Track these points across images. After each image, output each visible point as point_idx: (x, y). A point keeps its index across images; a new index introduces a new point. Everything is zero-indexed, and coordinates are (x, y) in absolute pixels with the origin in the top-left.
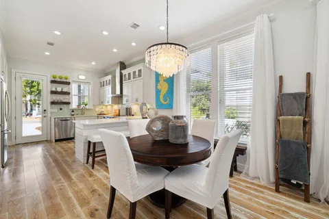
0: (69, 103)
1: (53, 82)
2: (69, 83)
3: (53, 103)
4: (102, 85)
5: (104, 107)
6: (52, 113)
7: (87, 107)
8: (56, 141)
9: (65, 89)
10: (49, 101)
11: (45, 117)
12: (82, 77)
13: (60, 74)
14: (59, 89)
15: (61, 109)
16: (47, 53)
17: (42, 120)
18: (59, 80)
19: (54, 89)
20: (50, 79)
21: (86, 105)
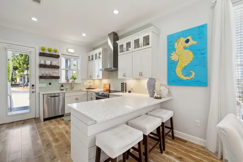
0: (58, 78)
1: (41, 54)
2: (58, 57)
3: (41, 77)
4: (91, 59)
5: (92, 81)
6: (40, 88)
7: (76, 81)
8: (45, 120)
9: (55, 62)
10: (38, 75)
11: (33, 92)
12: (71, 51)
13: (48, 46)
14: (48, 63)
15: (50, 84)
16: (34, 19)
17: (30, 95)
18: (48, 52)
19: (42, 62)
20: (38, 51)
21: (75, 79)
